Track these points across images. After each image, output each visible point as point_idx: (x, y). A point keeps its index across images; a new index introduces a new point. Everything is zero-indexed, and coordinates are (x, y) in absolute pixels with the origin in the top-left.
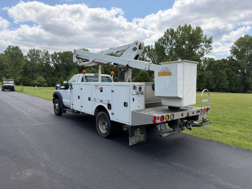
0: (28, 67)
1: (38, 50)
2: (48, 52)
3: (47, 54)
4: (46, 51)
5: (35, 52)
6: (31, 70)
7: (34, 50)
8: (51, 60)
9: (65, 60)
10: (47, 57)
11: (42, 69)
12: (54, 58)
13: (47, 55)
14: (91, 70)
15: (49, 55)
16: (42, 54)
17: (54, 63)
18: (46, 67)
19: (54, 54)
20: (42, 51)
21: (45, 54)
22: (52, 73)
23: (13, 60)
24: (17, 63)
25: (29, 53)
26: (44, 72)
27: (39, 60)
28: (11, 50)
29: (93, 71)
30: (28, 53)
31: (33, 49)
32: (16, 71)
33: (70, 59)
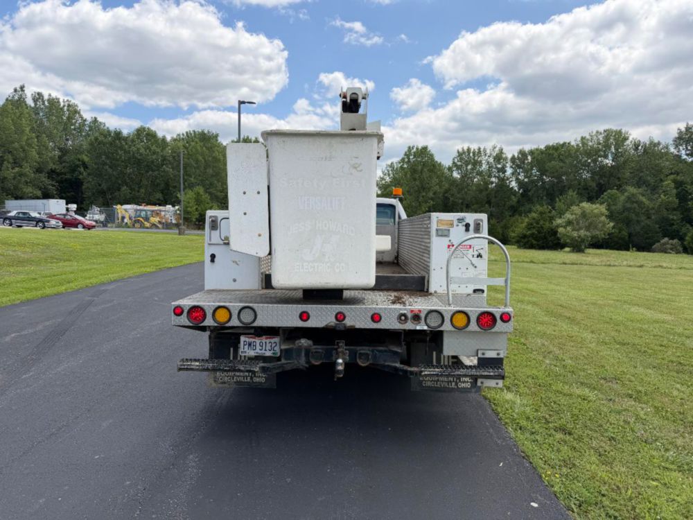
0: (453, 195)
1: (479, 149)
2: (504, 151)
3: (499, 157)
4: (497, 149)
5: (471, 154)
6: (460, 201)
7: (469, 150)
8: (509, 171)
9: (547, 168)
10: (499, 166)
11: (485, 198)
12: (519, 167)
13: (499, 160)
14: (626, 194)
15: (506, 158)
16: (487, 157)
17: (517, 179)
18: (496, 193)
19: (520, 156)
20: (488, 152)
21: (495, 158)
22: (512, 207)
23: (415, 180)
24: (422, 186)
25: (456, 160)
26: (490, 206)
27: (480, 173)
28: (411, 157)
29: (633, 195)
30: (454, 159)
31: (466, 149)
32: (420, 205)
33: (561, 164)
